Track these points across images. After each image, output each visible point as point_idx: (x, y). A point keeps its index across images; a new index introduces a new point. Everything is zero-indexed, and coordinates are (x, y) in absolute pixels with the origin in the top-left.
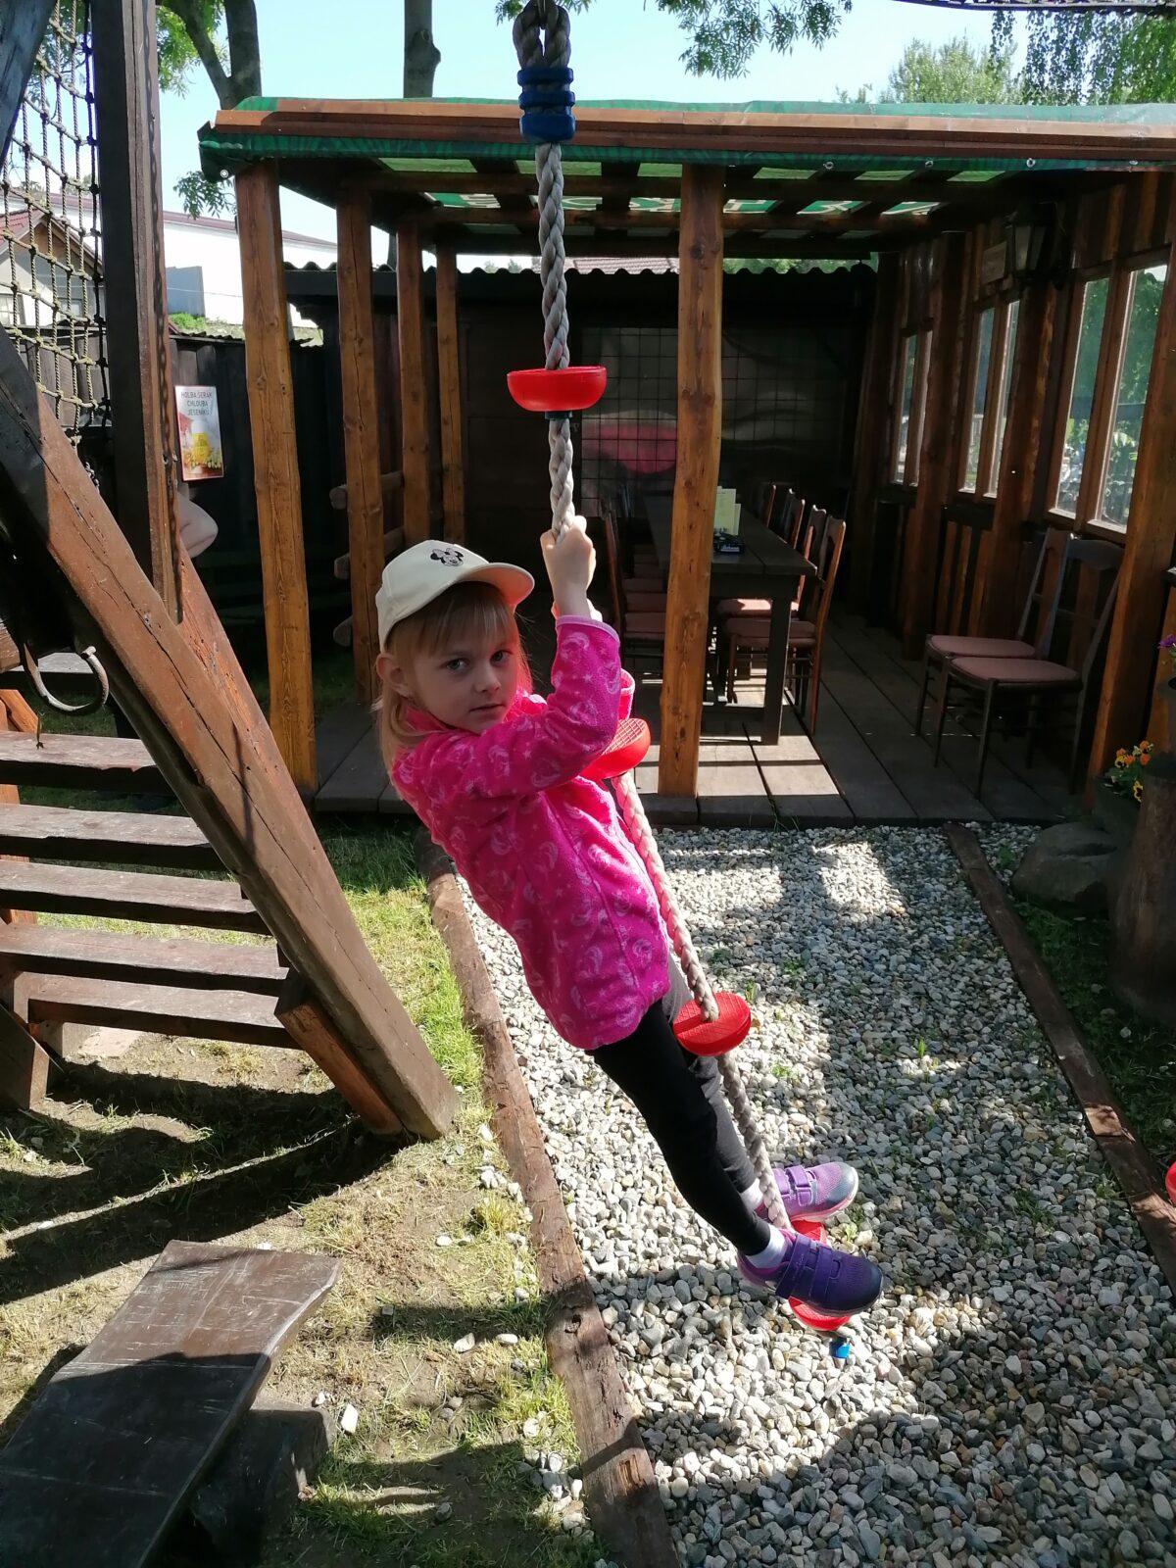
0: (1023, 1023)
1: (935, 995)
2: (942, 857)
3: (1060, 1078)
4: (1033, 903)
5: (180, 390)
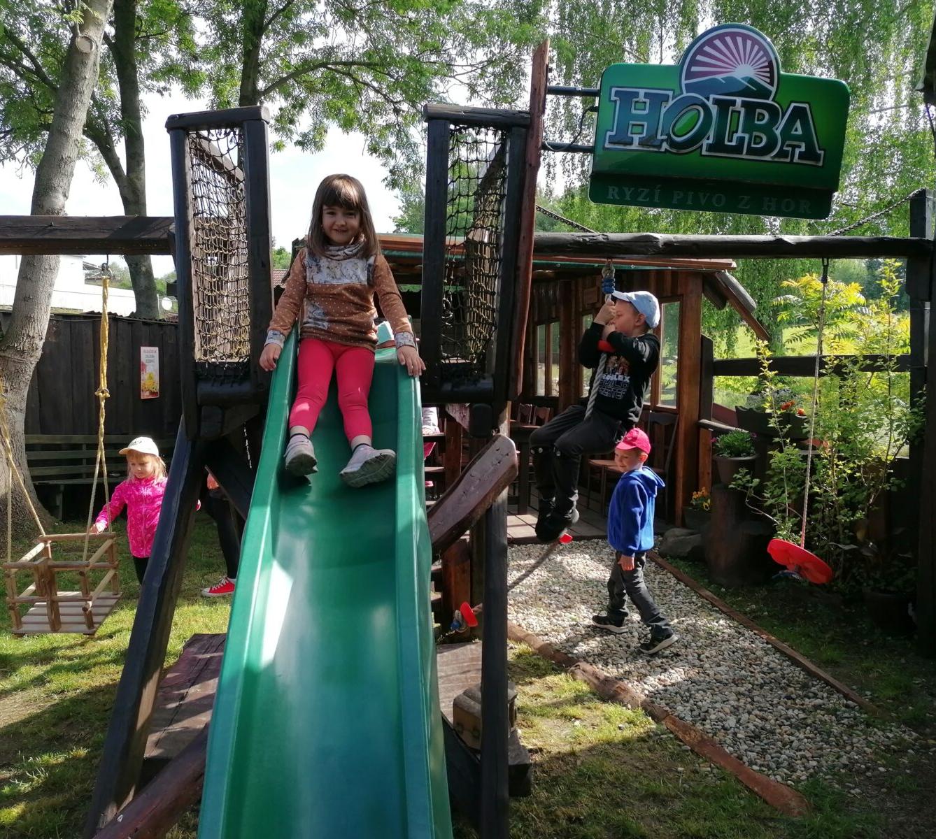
4: (672, 557)
5: (143, 349)
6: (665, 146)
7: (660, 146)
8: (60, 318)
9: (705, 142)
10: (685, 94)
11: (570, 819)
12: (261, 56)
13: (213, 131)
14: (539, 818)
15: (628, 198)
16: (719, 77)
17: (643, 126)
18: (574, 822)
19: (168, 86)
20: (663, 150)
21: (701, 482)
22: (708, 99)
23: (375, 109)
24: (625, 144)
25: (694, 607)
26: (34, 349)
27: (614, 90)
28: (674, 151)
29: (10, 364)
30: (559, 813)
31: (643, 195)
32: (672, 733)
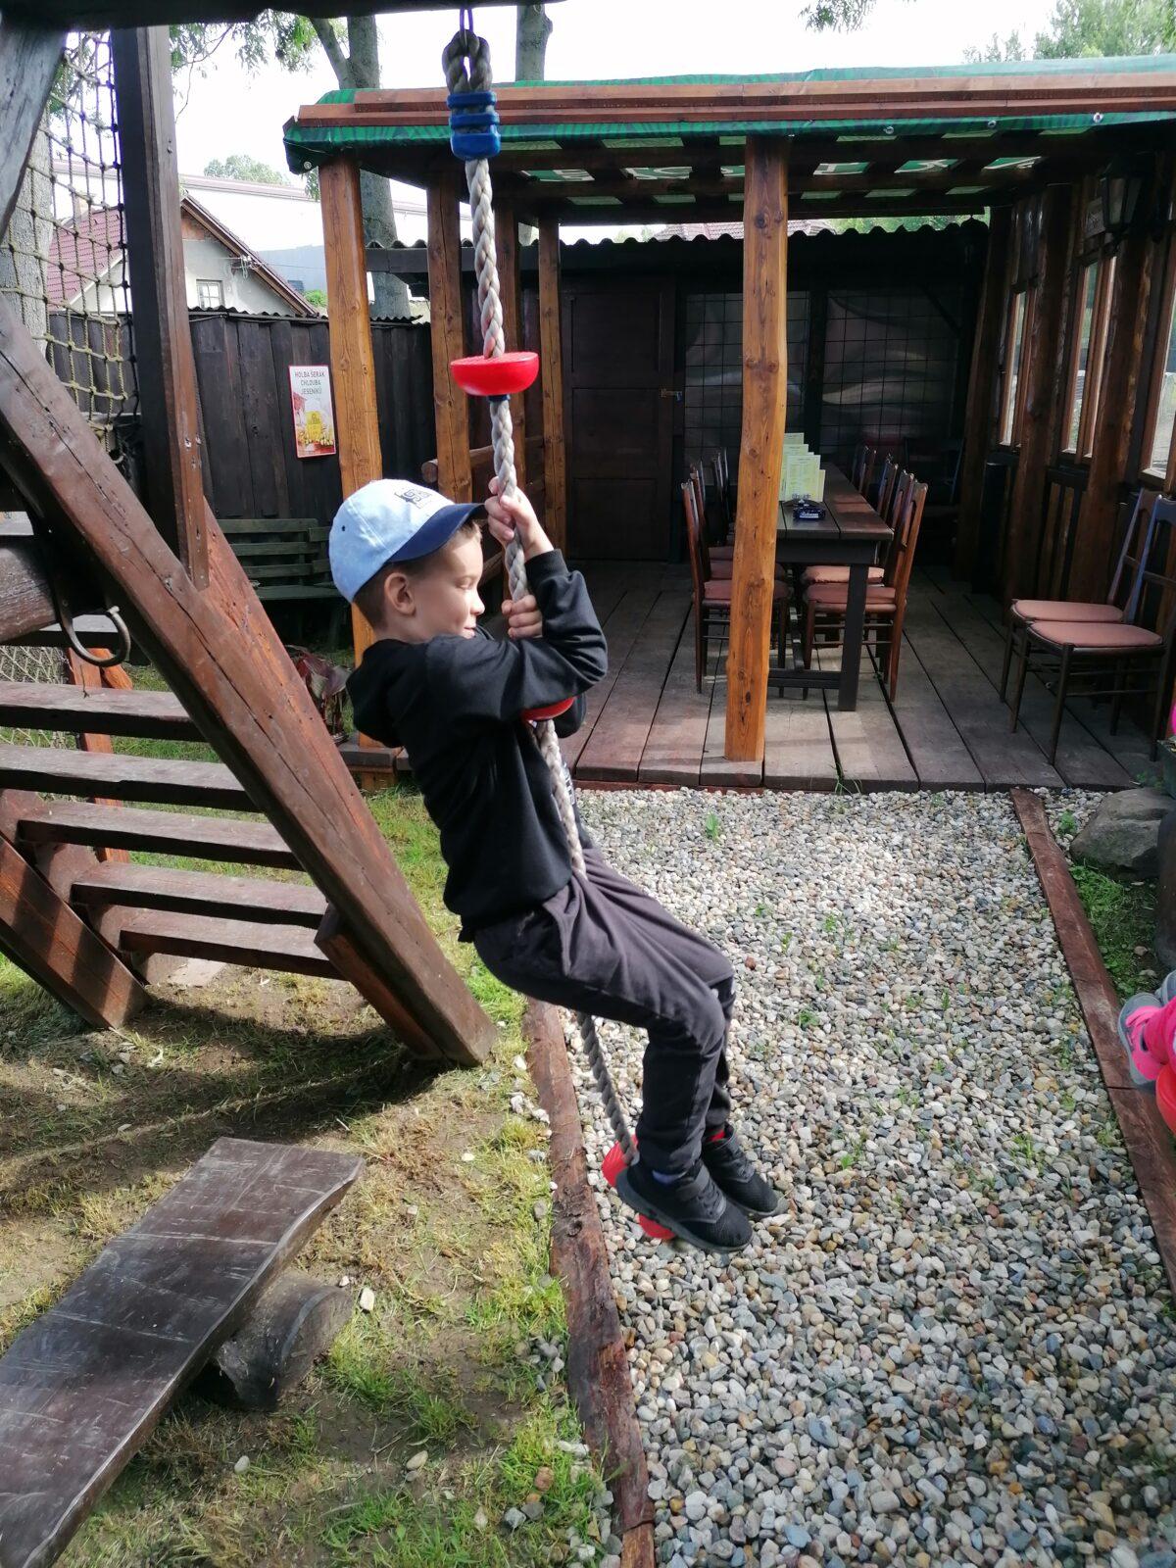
0: (1056, 981)
1: (971, 951)
2: (1005, 821)
3: (1084, 1034)
4: (1091, 866)
5: (293, 370)
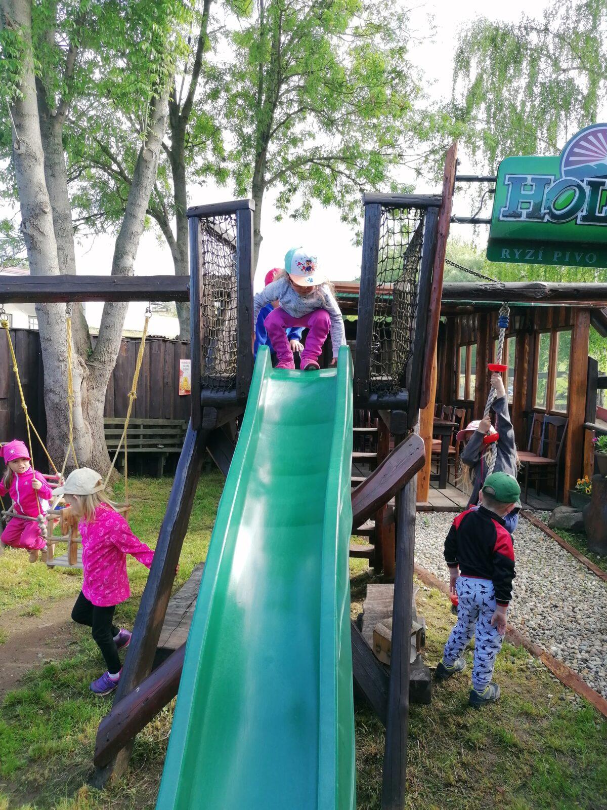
0: (568, 555)
3: (584, 566)
4: (558, 529)
5: (181, 361)
6: (547, 218)
7: (543, 218)
8: (129, 340)
9: (580, 214)
10: (564, 178)
11: (459, 725)
12: (268, 156)
13: (217, 218)
14: (435, 722)
15: (517, 257)
16: (592, 164)
17: (530, 203)
18: (462, 728)
19: (205, 180)
20: (545, 220)
21: (585, 471)
22: (582, 181)
23: (347, 190)
24: (515, 217)
25: (573, 570)
26: (111, 361)
27: (507, 177)
28: (554, 221)
29: (96, 370)
30: (451, 720)
31: (529, 255)
32: (546, 667)
